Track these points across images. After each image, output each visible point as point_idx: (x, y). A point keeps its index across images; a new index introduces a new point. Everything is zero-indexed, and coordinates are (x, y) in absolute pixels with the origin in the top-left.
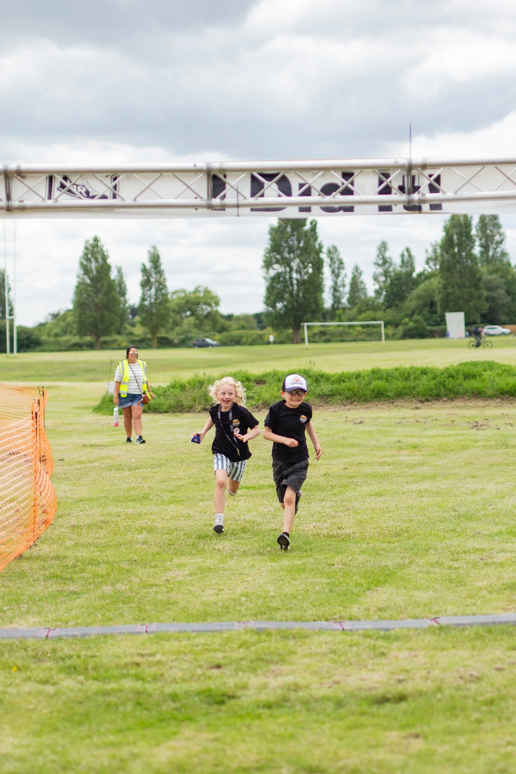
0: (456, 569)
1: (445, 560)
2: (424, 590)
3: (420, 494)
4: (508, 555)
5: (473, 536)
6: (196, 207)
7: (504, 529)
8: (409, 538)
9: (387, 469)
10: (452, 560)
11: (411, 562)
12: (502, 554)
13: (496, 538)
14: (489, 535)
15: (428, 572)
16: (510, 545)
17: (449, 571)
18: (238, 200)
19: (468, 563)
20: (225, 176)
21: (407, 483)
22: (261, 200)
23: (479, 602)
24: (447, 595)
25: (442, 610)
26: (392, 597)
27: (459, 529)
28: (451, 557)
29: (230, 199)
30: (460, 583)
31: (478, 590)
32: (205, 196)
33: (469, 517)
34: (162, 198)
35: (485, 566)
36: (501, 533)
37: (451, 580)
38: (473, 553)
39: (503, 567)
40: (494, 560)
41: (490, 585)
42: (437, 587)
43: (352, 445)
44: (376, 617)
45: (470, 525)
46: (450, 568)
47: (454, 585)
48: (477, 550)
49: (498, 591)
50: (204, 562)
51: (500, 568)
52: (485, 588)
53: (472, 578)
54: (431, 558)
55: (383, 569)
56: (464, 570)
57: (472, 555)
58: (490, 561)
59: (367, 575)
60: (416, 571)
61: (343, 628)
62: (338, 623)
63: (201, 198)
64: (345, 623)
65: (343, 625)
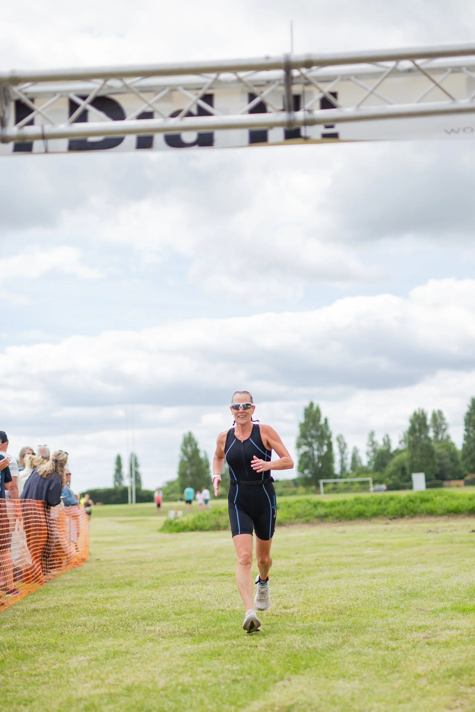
0: (393, 649)
1: (382, 639)
2: (349, 678)
3: (373, 577)
4: (454, 633)
7: (449, 605)
9: (351, 559)
10: (391, 639)
11: (344, 642)
12: (447, 632)
13: (440, 614)
14: (433, 612)
15: (360, 654)
16: (455, 621)
17: (386, 652)
19: (408, 642)
21: (365, 569)
22: (80, 127)
23: (416, 697)
24: (375, 686)
27: (403, 607)
28: (390, 636)
29: (39, 128)
30: (395, 668)
31: (415, 677)
33: (414, 594)
35: (427, 646)
36: (446, 609)
37: (385, 665)
38: (415, 631)
39: (447, 647)
40: (437, 638)
41: (431, 671)
42: (365, 674)
43: (330, 545)
45: (415, 602)
46: (387, 648)
47: (386, 672)
48: (420, 628)
49: (441, 680)
50: (121, 645)
51: (443, 647)
52: (425, 675)
53: (410, 661)
54: (368, 638)
55: (309, 652)
56: (402, 651)
57: (414, 633)
58: (433, 640)
59: (289, 658)
60: (347, 653)
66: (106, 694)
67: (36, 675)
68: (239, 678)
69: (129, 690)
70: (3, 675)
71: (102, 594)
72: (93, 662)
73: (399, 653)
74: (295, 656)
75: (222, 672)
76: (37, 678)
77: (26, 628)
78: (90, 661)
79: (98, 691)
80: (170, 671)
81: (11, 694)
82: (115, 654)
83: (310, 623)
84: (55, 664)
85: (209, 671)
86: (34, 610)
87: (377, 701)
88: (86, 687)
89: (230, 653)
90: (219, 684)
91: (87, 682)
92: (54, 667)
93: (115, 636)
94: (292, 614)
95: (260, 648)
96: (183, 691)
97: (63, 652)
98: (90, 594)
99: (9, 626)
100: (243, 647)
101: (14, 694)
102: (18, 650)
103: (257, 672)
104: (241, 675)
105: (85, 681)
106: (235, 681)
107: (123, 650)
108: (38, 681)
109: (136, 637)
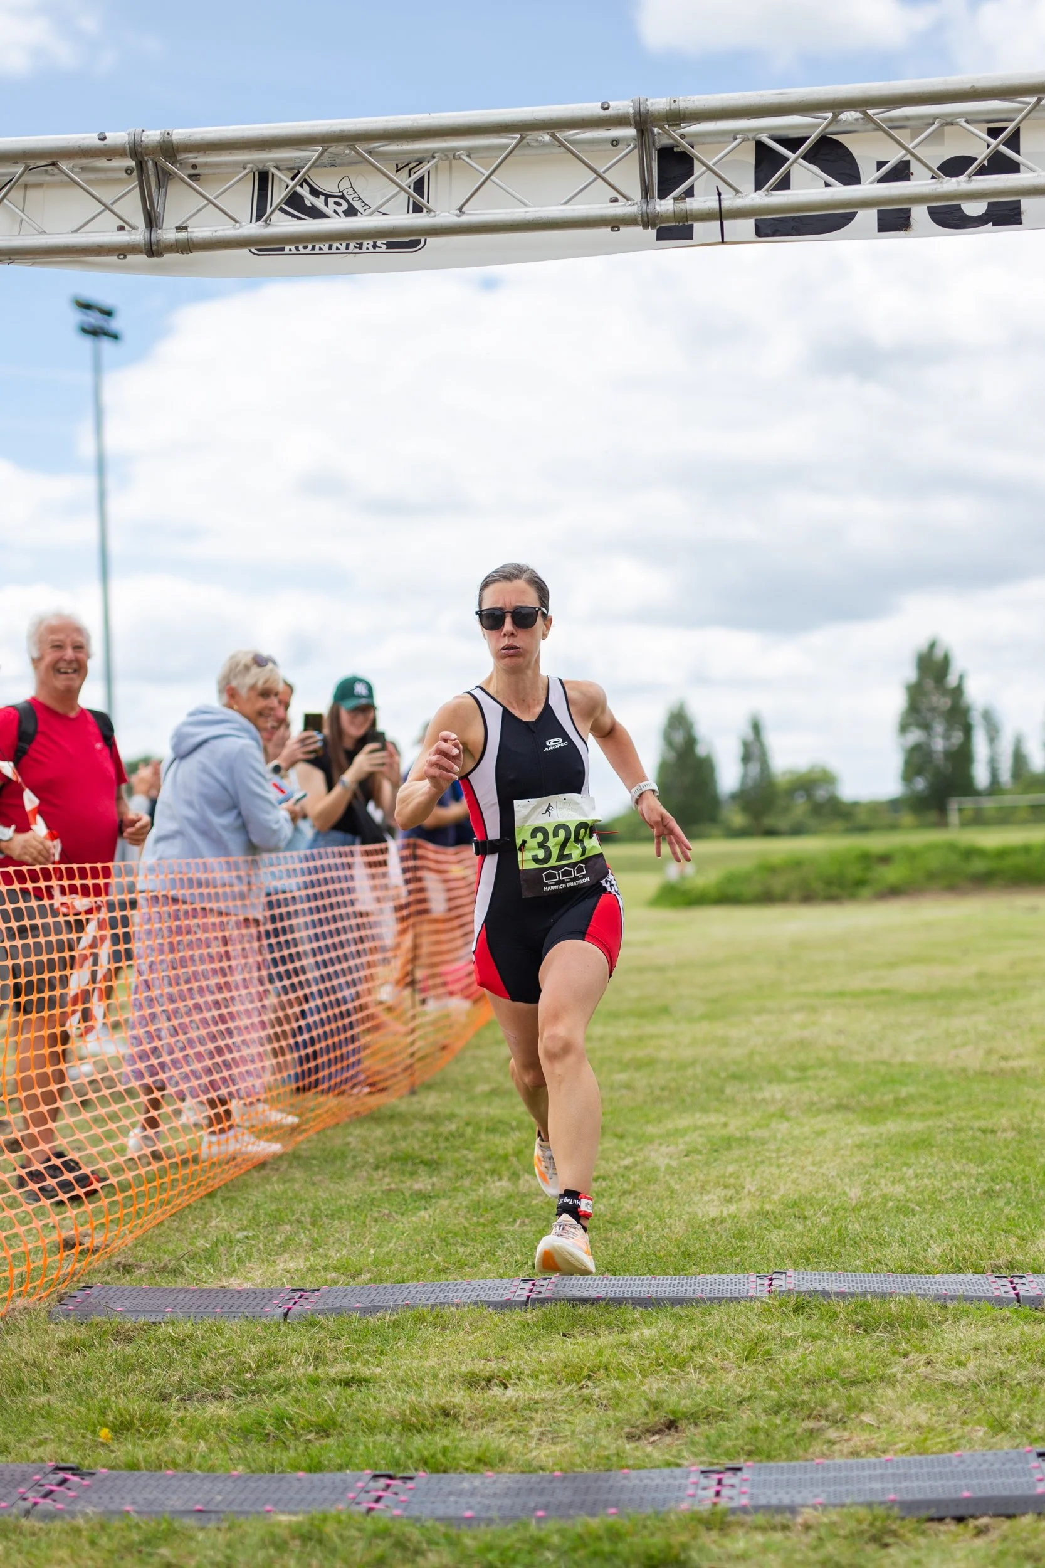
6: (615, 223)
18: (720, 200)
20: (694, 145)
22: (780, 198)
29: (703, 201)
32: (635, 191)
34: (526, 206)
50: (725, 1125)
61: (1017, 1295)
62: (1006, 1282)
63: (627, 199)
64: (1023, 1280)
65: (1018, 1287)
71: (625, 1030)
80: (852, 1173)
82: (728, 1143)
84: (624, 1159)
91: (709, 1192)
93: (704, 1110)
94: (1024, 1071)
96: (899, 1210)
97: (621, 1137)
99: (486, 1087)
103: (1025, 1179)
105: (703, 1190)
106: (989, 1194)
107: (738, 1135)
109: (745, 1112)
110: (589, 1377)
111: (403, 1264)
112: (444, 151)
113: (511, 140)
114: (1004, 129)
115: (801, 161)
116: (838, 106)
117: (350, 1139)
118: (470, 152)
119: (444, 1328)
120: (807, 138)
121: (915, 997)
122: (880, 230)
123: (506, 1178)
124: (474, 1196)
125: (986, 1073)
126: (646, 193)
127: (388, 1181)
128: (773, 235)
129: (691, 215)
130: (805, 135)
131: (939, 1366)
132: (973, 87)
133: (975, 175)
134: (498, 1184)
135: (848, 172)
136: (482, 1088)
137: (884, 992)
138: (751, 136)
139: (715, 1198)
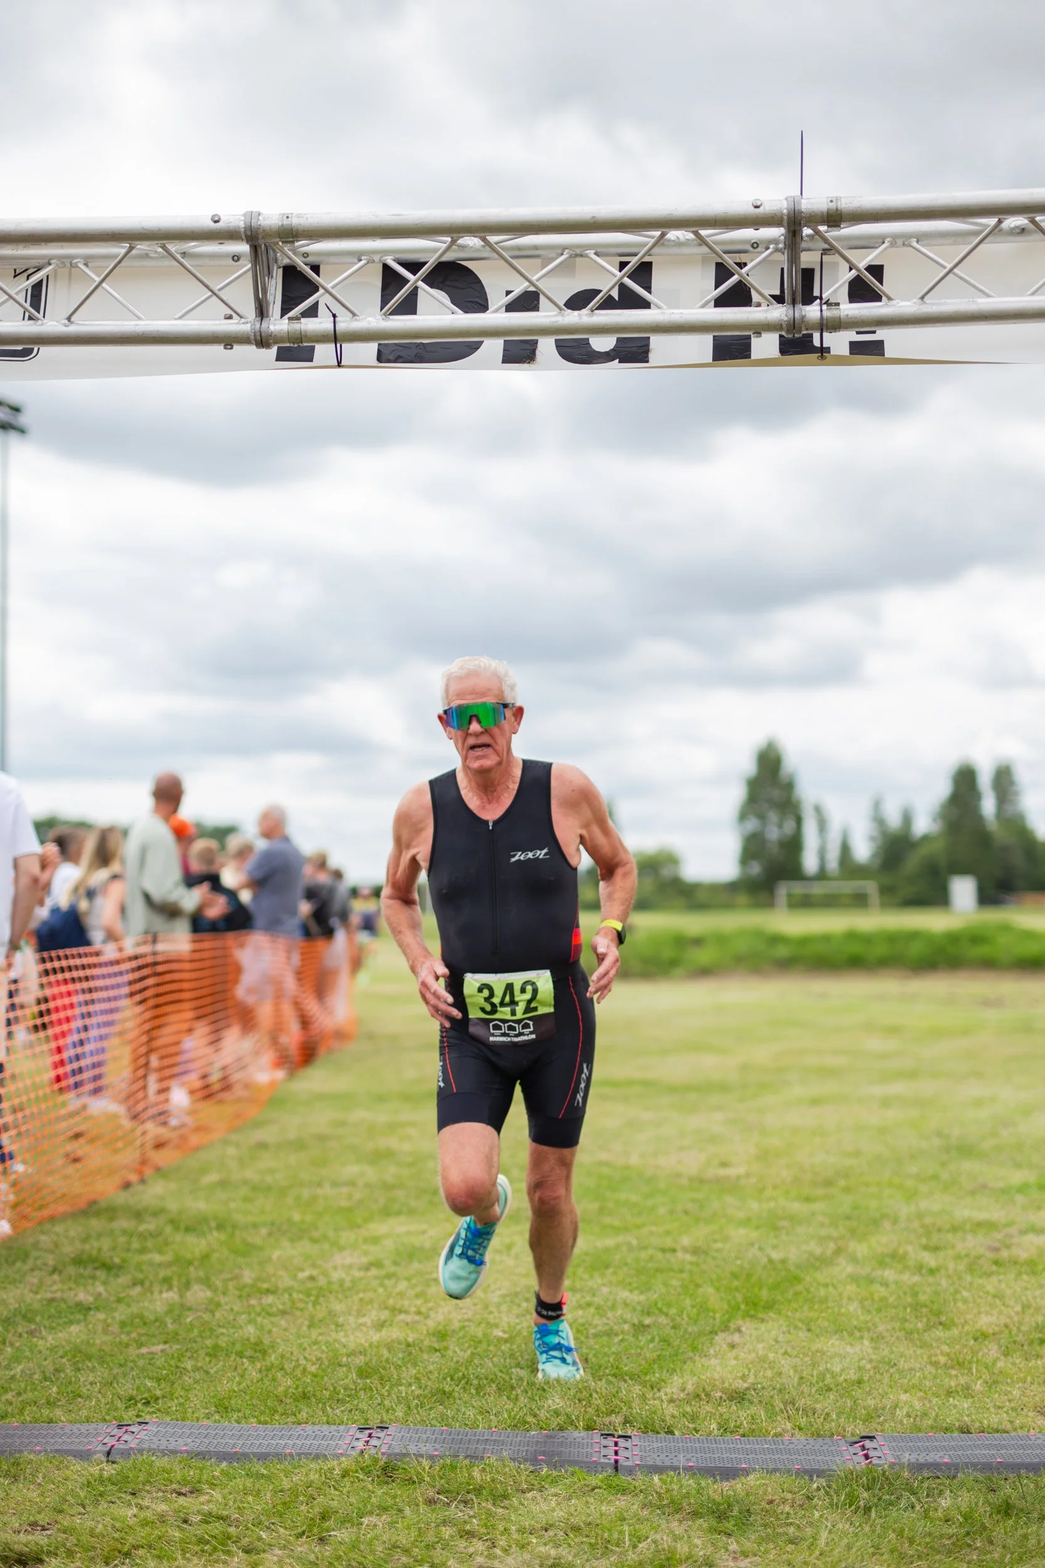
0: (932, 1272)
1: (910, 1248)
2: (851, 1334)
3: (886, 1102)
5: (973, 1193)
6: (229, 341)
7: (1033, 1179)
8: (847, 1190)
9: (844, 1060)
10: (926, 1248)
11: (838, 1251)
12: (1030, 1237)
13: (1017, 1197)
14: (1005, 1191)
15: (871, 1281)
17: (916, 1278)
18: (335, 322)
19: (958, 1257)
20: (316, 269)
21: (869, 1083)
22: (398, 323)
23: (978, 1386)
24: (901, 1357)
25: (883, 1409)
26: (771, 1356)
27: (945, 1176)
28: (924, 1241)
29: (319, 323)
30: (936, 1317)
31: (976, 1340)
32: (249, 309)
33: (966, 1150)
34: (139, 318)
35: (994, 1268)
36: (1028, 1186)
37: (917, 1307)
38: (972, 1231)
39: (1034, 1273)
40: (1015, 1251)
41: (1006, 1326)
42: (881, 1328)
43: (799, 1025)
44: (714, 1426)
45: (969, 1166)
46: (920, 1269)
47: (920, 1325)
48: (979, 1225)
49: (1026, 1347)
50: (424, 1232)
51: (1027, 1274)
52: (993, 1334)
53: (965, 1301)
54: (883, 1240)
55: (774, 1269)
56: (949, 1277)
57: (969, 1237)
58: (1005, 1254)
59: (736, 1283)
60: (844, 1275)
61: (616, 1461)
62: (610, 1442)
63: (241, 317)
64: (628, 1444)
65: (620, 1452)
66: (399, 1343)
67: (268, 1291)
68: (647, 1321)
69: (442, 1335)
70: (209, 1287)
71: (382, 1117)
72: (374, 1272)
73: (944, 1282)
74: (749, 1276)
75: (613, 1307)
76: (270, 1299)
77: (245, 1182)
78: (367, 1268)
79: (386, 1334)
81: (224, 1331)
83: (772, 1204)
84: (302, 1270)
85: (589, 1305)
86: (262, 1146)
87: (906, 1392)
88: (361, 1325)
89: (626, 1264)
90: (610, 1333)
91: (364, 1315)
92: (302, 1275)
93: (411, 1212)
94: (738, 1178)
95: (680, 1254)
98: (360, 1114)
100: (650, 1252)
101: (232, 1331)
102: (232, 1235)
103: (679, 1311)
104: (648, 1314)
105: (360, 1313)
106: (640, 1328)
108: (271, 1305)
110: (127, 1555)
111: (19, 1394)
112: (60, 258)
113: (120, 250)
114: (629, 262)
115: (421, 284)
116: (455, 230)
117: (43, 1238)
118: (88, 260)
119: (15, 1479)
120: (426, 263)
121: (672, 1089)
122: (504, 362)
123: (175, 1289)
124: (134, 1309)
125: (701, 1181)
126: (262, 311)
127: (55, 1287)
128: (395, 361)
129: (306, 336)
130: (422, 260)
131: (498, 1551)
132: (593, 217)
133: (597, 309)
134: (165, 1295)
135: (476, 300)
136: (212, 1177)
137: (646, 1083)
138: (376, 258)
139: (369, 1323)
